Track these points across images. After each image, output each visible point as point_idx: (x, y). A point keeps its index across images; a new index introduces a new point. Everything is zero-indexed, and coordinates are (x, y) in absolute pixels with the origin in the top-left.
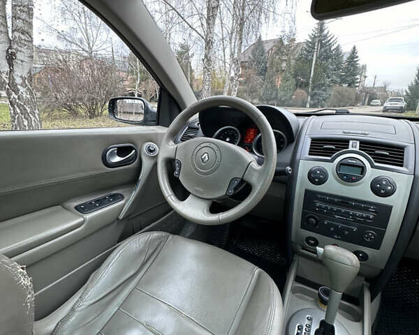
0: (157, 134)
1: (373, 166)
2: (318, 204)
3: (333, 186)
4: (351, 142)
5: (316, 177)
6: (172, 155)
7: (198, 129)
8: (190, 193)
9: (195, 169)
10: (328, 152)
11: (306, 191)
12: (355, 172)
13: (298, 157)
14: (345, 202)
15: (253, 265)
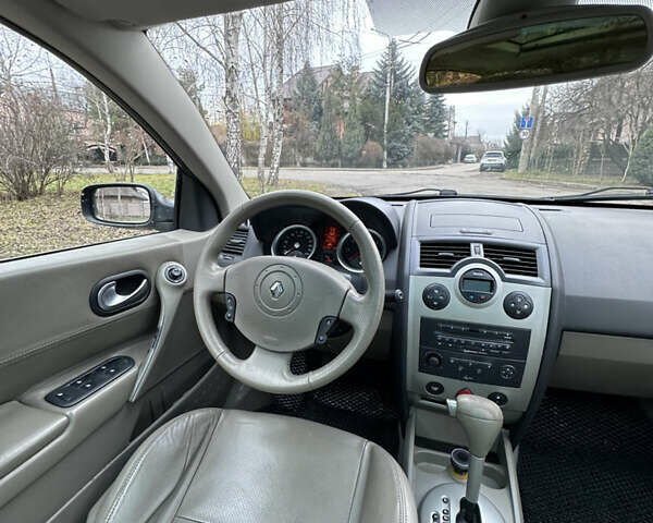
0: (180, 247)
1: (504, 279)
2: (440, 337)
3: (458, 310)
4: (472, 245)
5: (434, 299)
6: (219, 287)
7: (247, 231)
8: (254, 345)
9: (261, 307)
10: (446, 262)
11: (422, 319)
12: (483, 290)
13: (406, 271)
14: (474, 330)
15: (361, 438)
